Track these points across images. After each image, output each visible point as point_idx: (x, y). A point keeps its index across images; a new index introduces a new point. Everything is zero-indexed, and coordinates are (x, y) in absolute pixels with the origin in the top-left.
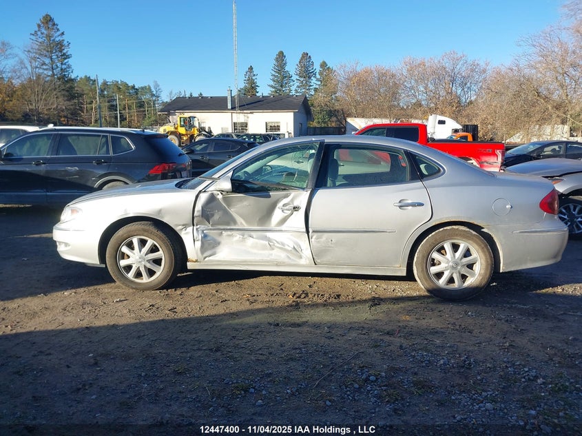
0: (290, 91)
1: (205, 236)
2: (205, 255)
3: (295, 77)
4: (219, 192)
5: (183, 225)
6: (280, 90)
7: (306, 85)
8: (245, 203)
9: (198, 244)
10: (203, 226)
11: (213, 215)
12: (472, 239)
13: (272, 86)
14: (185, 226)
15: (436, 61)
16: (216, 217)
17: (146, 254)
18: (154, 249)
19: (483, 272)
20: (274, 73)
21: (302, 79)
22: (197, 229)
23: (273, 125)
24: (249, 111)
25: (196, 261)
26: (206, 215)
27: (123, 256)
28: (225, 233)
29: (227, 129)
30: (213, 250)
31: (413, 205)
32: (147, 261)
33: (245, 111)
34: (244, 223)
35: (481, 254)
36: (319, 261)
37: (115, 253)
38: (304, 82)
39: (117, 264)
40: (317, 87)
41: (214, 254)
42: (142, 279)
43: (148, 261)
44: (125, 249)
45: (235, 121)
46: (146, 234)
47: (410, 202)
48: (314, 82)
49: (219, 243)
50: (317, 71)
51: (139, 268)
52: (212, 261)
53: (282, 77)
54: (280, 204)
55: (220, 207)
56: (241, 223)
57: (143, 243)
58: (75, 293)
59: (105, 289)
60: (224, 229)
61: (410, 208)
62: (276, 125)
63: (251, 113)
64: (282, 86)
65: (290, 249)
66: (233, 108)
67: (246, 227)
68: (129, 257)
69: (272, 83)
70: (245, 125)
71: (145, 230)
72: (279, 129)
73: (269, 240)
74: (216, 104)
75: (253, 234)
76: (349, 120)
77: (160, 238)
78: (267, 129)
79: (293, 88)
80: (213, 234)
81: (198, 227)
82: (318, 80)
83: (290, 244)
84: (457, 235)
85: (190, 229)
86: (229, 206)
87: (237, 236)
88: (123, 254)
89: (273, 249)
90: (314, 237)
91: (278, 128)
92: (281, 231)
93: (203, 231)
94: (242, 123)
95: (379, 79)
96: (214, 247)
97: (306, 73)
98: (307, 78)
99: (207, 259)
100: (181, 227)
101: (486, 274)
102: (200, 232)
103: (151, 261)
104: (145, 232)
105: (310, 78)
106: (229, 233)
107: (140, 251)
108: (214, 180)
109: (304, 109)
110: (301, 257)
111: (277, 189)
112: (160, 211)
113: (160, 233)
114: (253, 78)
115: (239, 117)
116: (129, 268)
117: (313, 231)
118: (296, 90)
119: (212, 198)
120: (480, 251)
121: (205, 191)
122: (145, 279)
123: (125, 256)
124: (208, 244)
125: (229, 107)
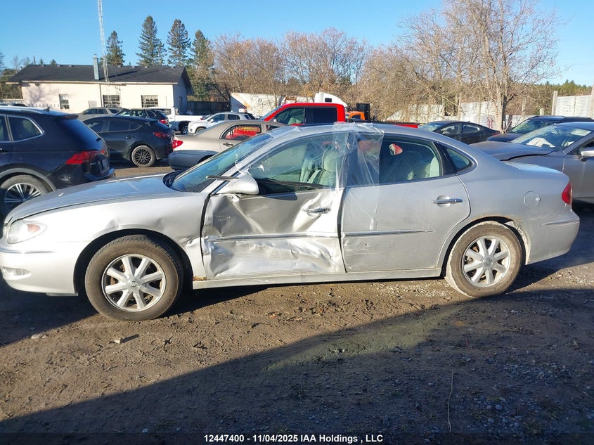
0: (162, 61)
1: (216, 248)
2: (216, 271)
3: (167, 46)
4: (234, 195)
5: (188, 237)
6: (151, 60)
7: (180, 55)
8: (265, 207)
9: (208, 258)
10: (212, 237)
11: (225, 222)
12: (504, 234)
13: (141, 55)
14: (191, 238)
15: (317, 37)
16: (229, 224)
17: (142, 276)
18: (151, 269)
19: (513, 266)
20: (143, 41)
21: (175, 49)
22: (205, 240)
23: (150, 99)
24: (121, 83)
25: (205, 279)
26: (218, 223)
27: (109, 280)
28: (238, 243)
29: (95, 102)
30: (226, 264)
31: (452, 201)
32: (143, 284)
33: (116, 83)
34: (260, 229)
35: (513, 248)
36: (350, 268)
37: (99, 278)
38: (178, 52)
39: (101, 292)
40: (193, 58)
41: (226, 269)
42: (136, 307)
43: (145, 284)
44: (112, 272)
45: (104, 93)
46: (141, 250)
47: (448, 198)
48: (189, 53)
49: (232, 255)
50: (192, 41)
51: (132, 293)
52: (224, 277)
53: (151, 45)
54: (305, 206)
55: (234, 213)
56: (257, 230)
57: (135, 262)
58: (47, 335)
59: (86, 325)
60: (237, 238)
61: (448, 205)
62: (153, 98)
63: (123, 85)
64: (152, 55)
65: (317, 256)
66: (102, 79)
67: (264, 234)
68: (116, 281)
69: (141, 52)
70: (116, 99)
71: (139, 247)
72: (157, 103)
73: (292, 248)
74: (80, 74)
75: (273, 242)
76: (233, 95)
77: (159, 254)
78: (143, 103)
79: (166, 58)
80: (225, 245)
81: (207, 237)
82: (192, 50)
83: (316, 251)
84: (491, 231)
85: (197, 241)
86: (245, 211)
87: (253, 245)
88: (109, 278)
89: (297, 258)
90: (346, 242)
91: (155, 102)
92: (305, 236)
93: (212, 242)
94: (113, 96)
95: (261, 53)
96: (226, 261)
97: (179, 42)
98: (181, 49)
99: (218, 275)
100: (184, 239)
101: (516, 268)
102: (209, 243)
103: (148, 285)
104: (139, 248)
105: (184, 48)
106: (244, 242)
107: (134, 273)
108: (226, 180)
109: (184, 82)
110: (329, 265)
111: (302, 189)
112: (158, 222)
113: (159, 249)
114: (118, 45)
115: (110, 89)
116: (117, 295)
117: (347, 236)
118: (169, 60)
119: (225, 202)
120: (511, 245)
121: (215, 194)
122: (140, 307)
123: (112, 280)
124: (220, 258)
125: (97, 77)
